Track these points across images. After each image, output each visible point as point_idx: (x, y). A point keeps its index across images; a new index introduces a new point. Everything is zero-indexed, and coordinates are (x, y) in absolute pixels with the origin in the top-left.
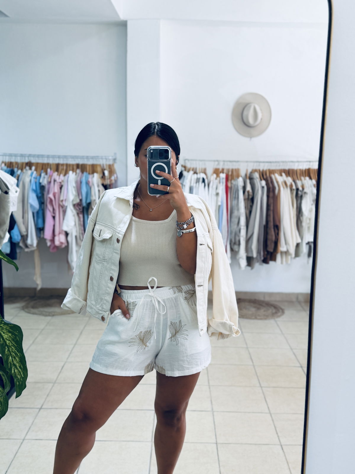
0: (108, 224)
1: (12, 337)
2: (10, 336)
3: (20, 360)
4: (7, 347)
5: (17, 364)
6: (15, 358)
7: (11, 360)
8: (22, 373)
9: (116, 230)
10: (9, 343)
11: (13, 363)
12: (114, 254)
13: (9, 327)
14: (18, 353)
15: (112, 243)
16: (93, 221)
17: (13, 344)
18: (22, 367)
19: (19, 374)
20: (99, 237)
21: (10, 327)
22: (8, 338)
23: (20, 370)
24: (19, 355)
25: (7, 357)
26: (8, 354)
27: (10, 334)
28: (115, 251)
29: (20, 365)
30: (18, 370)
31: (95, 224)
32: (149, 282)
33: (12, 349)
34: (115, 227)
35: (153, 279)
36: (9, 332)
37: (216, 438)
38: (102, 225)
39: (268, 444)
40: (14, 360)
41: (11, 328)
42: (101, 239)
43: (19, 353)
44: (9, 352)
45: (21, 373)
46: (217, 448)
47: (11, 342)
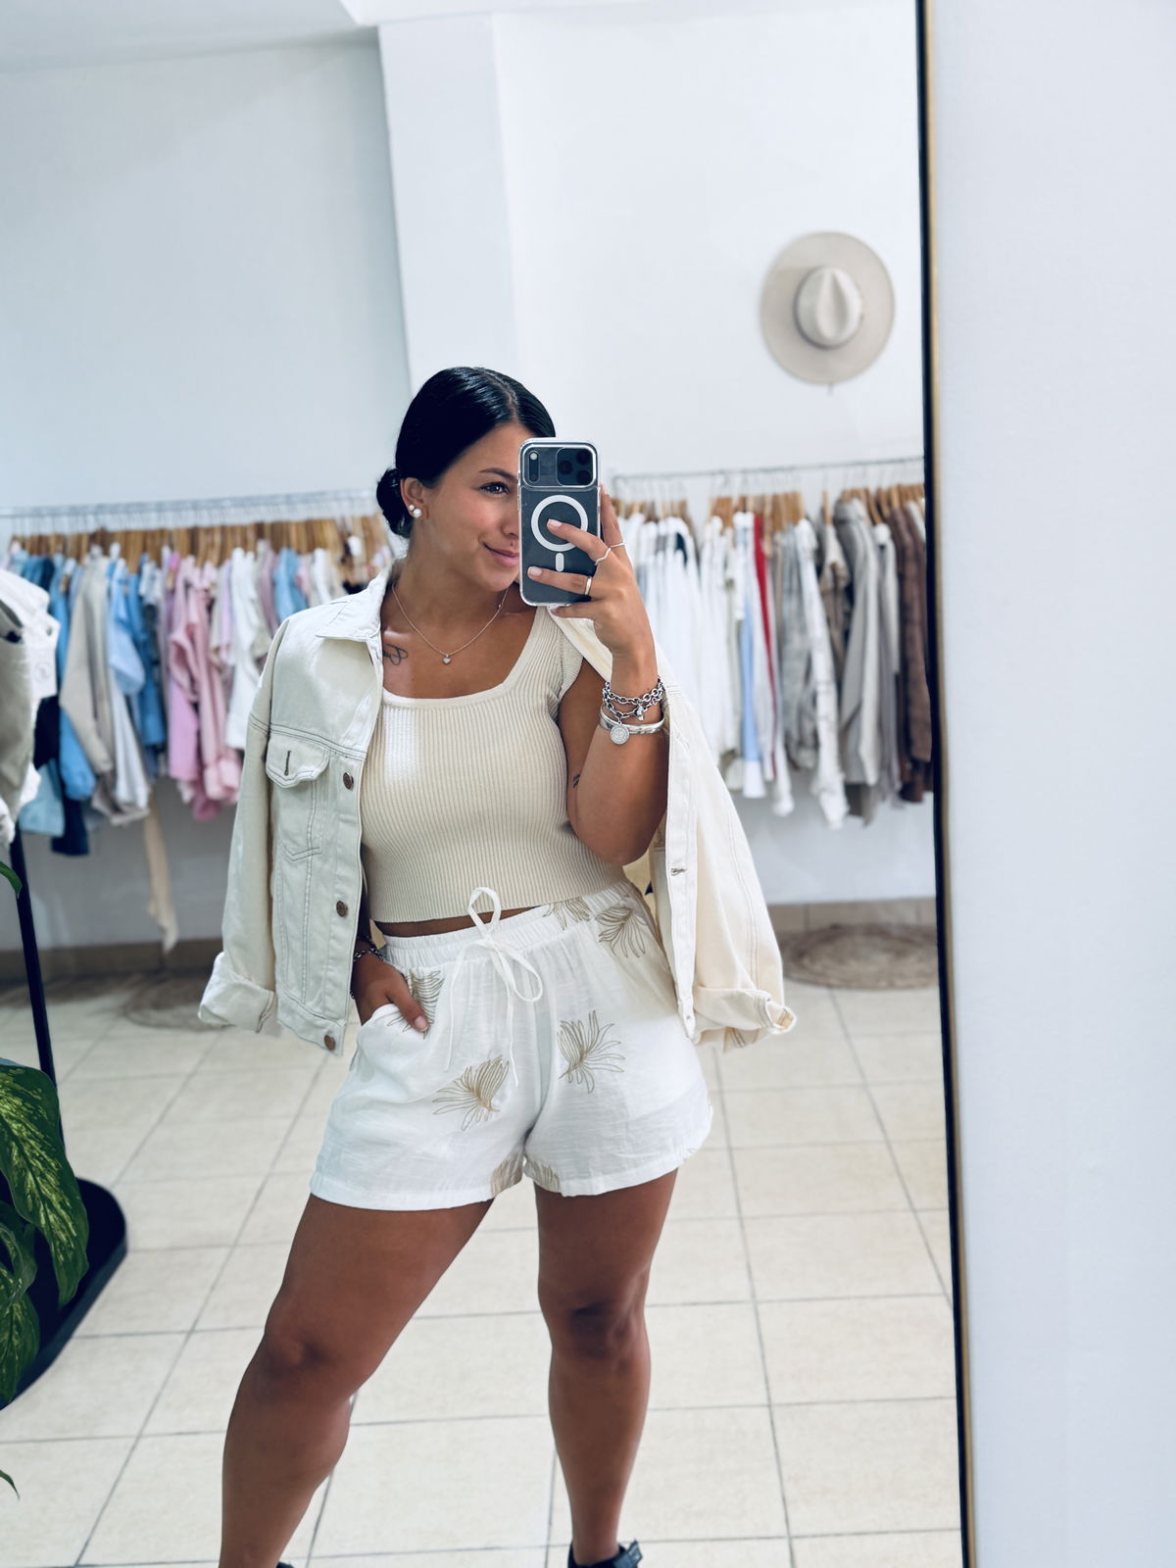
0: (312, 730)
1: (24, 1109)
2: (19, 1108)
3: (59, 1180)
4: (14, 1144)
5: (54, 1197)
6: (43, 1176)
7: (34, 1186)
8: (70, 1225)
9: (339, 748)
10: (19, 1131)
11: (40, 1193)
12: (342, 825)
13: (12, 1079)
14: (49, 1160)
15: (330, 790)
16: (260, 725)
17: (31, 1131)
18: (68, 1204)
19: (64, 1227)
20: (285, 777)
21: (13, 1076)
22: (13, 1115)
23: (63, 1213)
24: (53, 1165)
25: (20, 1175)
26: (21, 1165)
27: (18, 1101)
28: (342, 816)
29: (61, 1199)
30: (58, 1215)
31: (269, 733)
32: (471, 904)
33: (32, 1147)
34: (333, 738)
35: (483, 893)
36: (15, 1093)
37: (768, 1389)
38: (290, 735)
40: (43, 1183)
41: (17, 1079)
42: (292, 781)
43: (52, 1158)
44: (22, 1159)
45: (67, 1225)
46: (772, 1423)
47: (26, 1127)
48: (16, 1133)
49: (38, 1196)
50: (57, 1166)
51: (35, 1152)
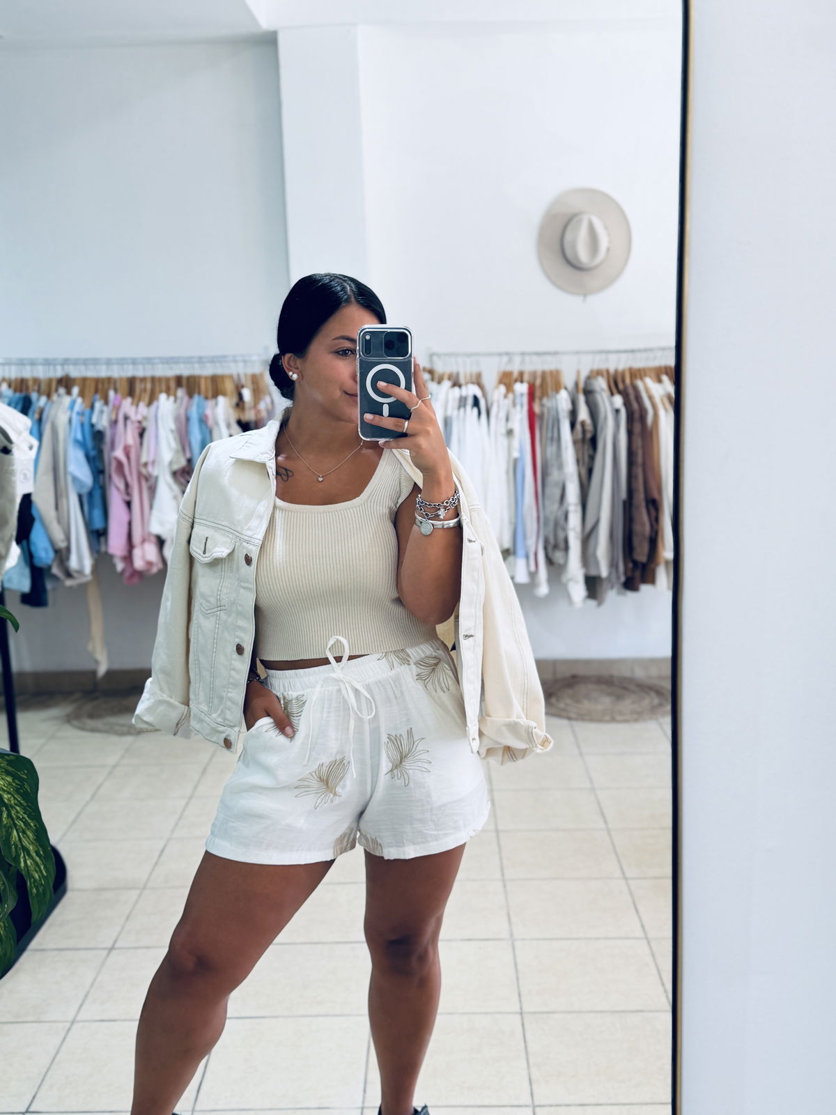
0: (223, 523)
1: (14, 784)
2: (10, 784)
3: (36, 836)
4: (4, 810)
5: (31, 848)
6: (24, 832)
7: (17, 839)
8: (42, 867)
9: (242, 537)
10: (9, 800)
11: (22, 844)
12: (242, 591)
13: (6, 763)
14: (29, 821)
15: (235, 566)
16: (187, 518)
17: (18, 801)
18: (41, 853)
19: (37, 869)
20: (204, 556)
21: (7, 761)
22: (5, 788)
23: (37, 859)
24: (32, 824)
25: (7, 831)
26: (9, 825)
27: (9, 779)
28: (242, 584)
29: (36, 849)
30: (34, 860)
31: (193, 524)
32: (328, 647)
33: (17, 812)
34: (239, 529)
35: (337, 639)
36: (8, 773)
37: (520, 1001)
38: (208, 526)
39: (642, 1011)
40: (24, 837)
41: (10, 764)
42: (209, 559)
43: (32, 820)
44: (10, 819)
45: (40, 869)
46: (523, 1025)
47: (14, 797)
48: (6, 801)
49: (20, 846)
50: (35, 826)
51: (19, 815)
